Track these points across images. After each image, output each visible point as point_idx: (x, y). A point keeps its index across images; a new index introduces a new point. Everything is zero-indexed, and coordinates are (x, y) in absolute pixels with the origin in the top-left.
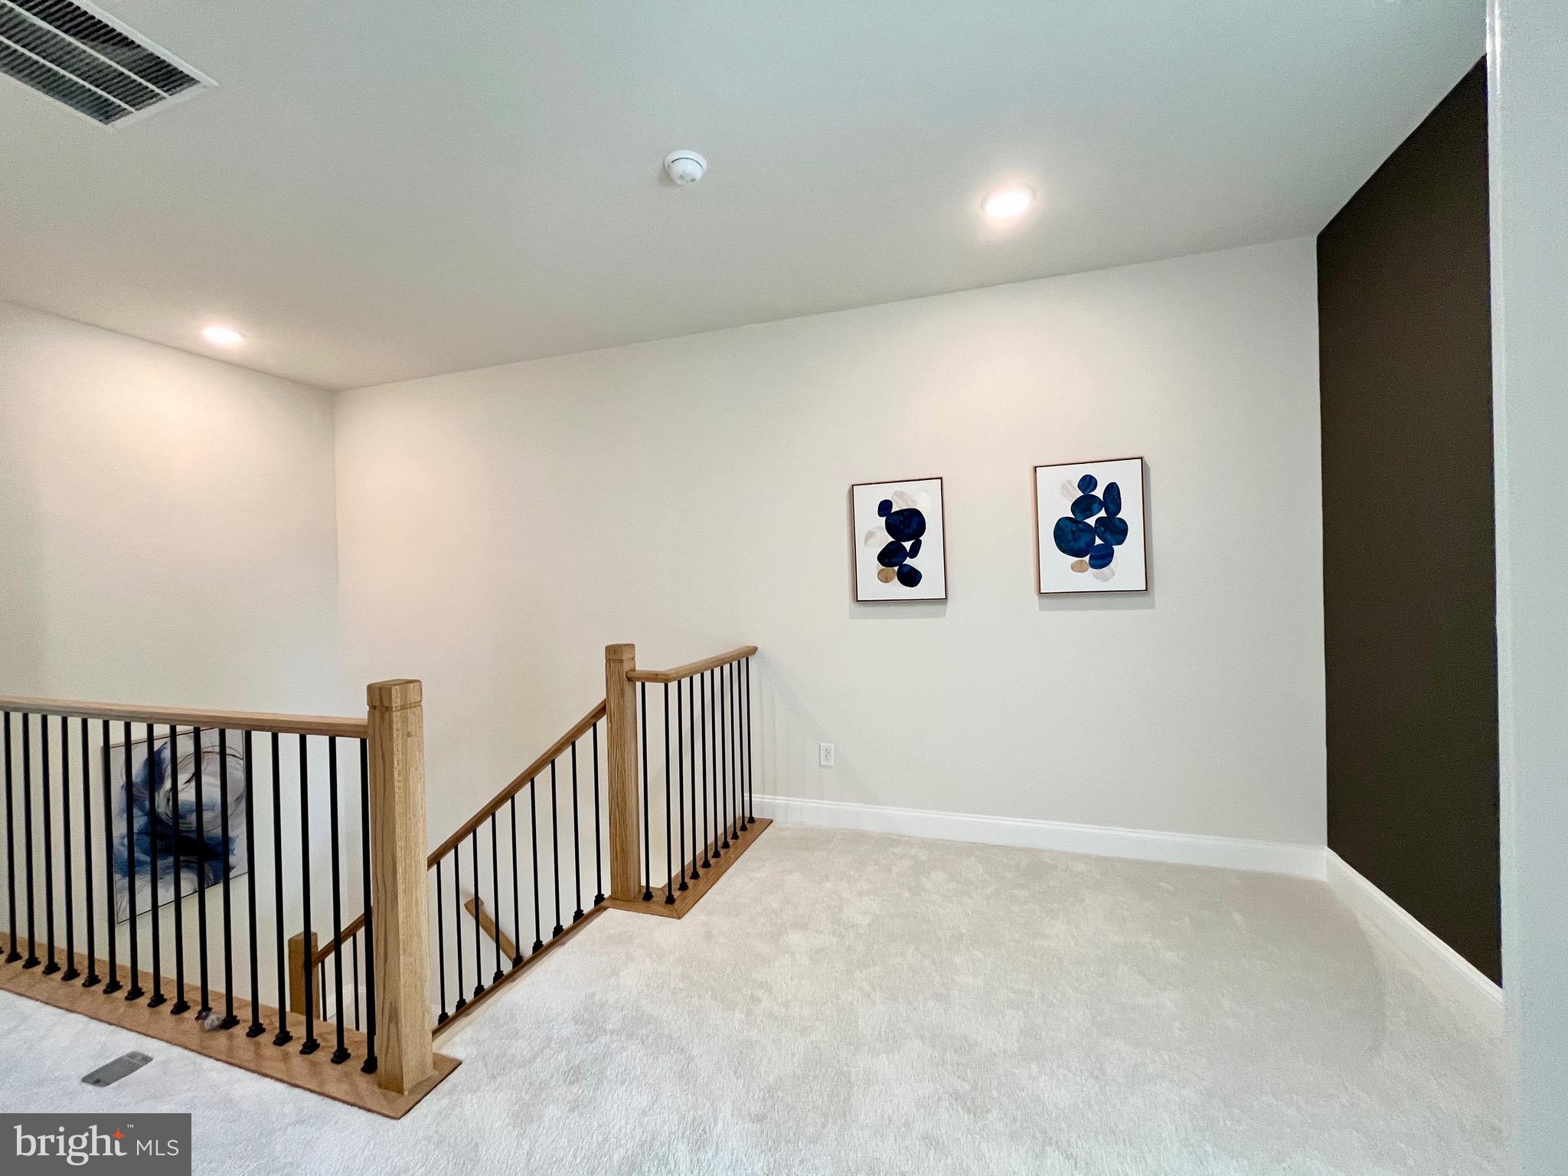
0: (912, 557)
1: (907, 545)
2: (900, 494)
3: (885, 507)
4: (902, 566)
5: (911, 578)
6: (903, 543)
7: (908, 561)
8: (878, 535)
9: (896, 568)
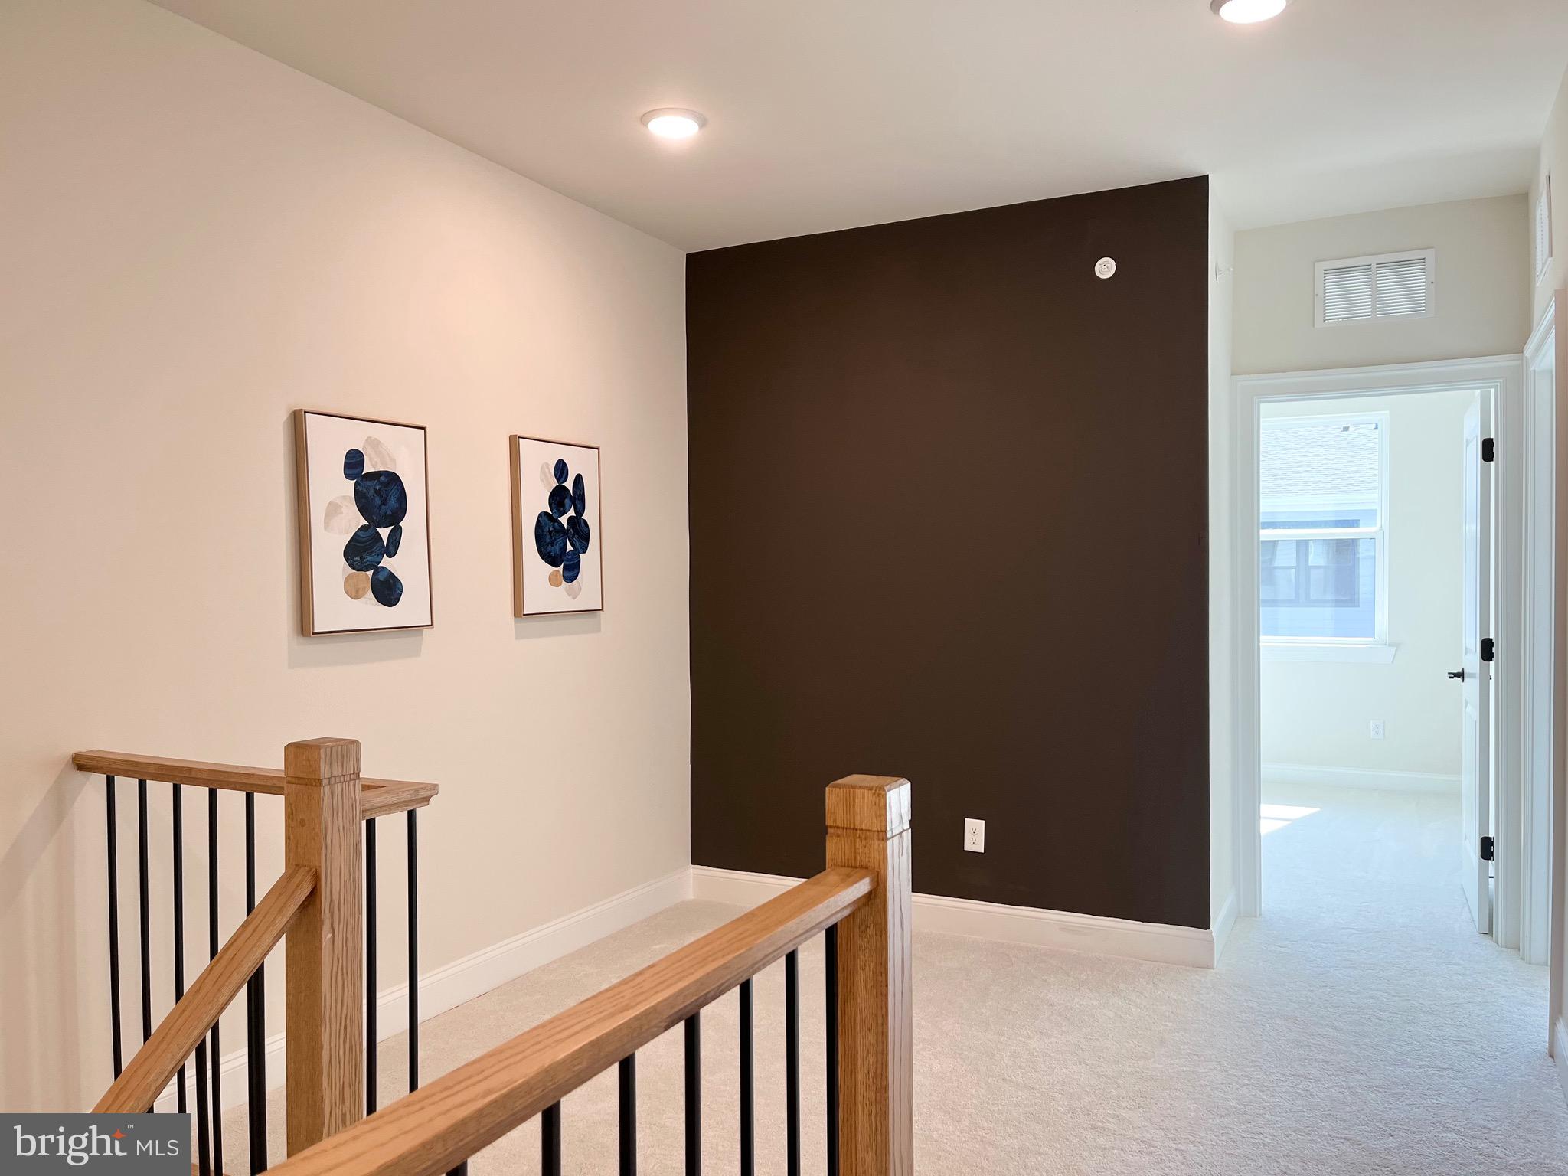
0: (390, 556)
1: (384, 533)
2: (373, 443)
3: (354, 462)
4: (378, 570)
5: (388, 591)
6: (378, 529)
7: (386, 562)
8: (344, 510)
9: (370, 573)
